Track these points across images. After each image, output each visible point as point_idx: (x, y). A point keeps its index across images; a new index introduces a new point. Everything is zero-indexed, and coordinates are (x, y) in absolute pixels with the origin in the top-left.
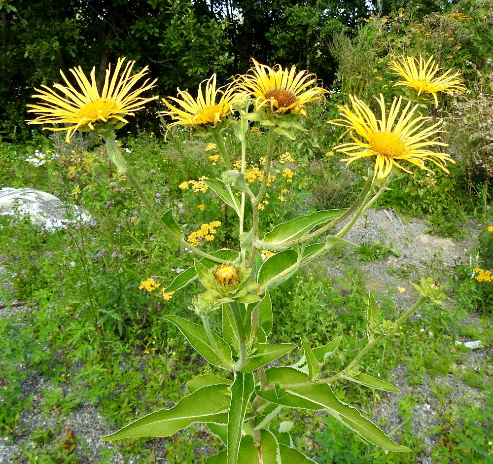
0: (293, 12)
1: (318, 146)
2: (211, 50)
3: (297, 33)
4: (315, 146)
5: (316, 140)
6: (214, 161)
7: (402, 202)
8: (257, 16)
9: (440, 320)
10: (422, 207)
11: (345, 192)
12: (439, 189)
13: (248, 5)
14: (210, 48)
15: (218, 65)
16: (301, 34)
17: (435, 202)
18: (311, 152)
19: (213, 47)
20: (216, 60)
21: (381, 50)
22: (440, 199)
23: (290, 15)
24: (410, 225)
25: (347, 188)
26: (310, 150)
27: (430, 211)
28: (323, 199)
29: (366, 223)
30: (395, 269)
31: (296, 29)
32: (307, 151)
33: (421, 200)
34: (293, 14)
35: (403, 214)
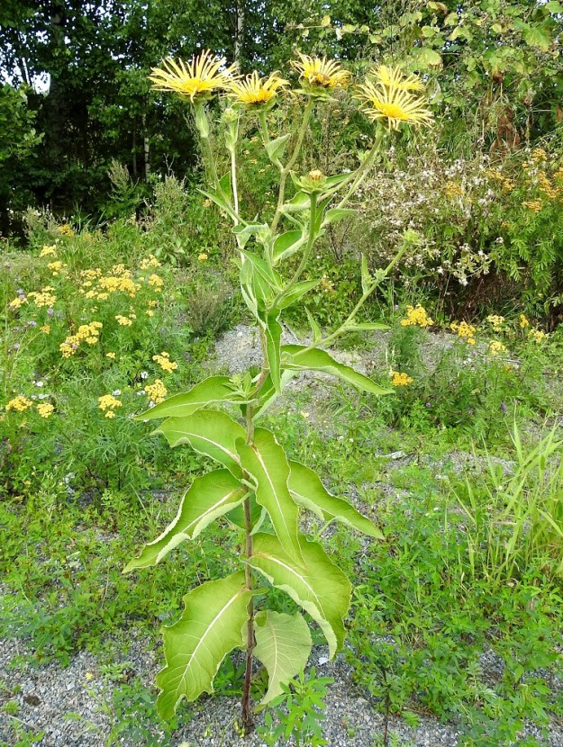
0: (127, 76)
1: (182, 251)
2: (10, 126)
3: (132, 106)
4: (178, 251)
5: (179, 244)
6: (54, 270)
7: (295, 314)
8: (74, 83)
9: (358, 431)
10: (319, 318)
11: (223, 307)
12: (337, 294)
13: (60, 66)
14: (9, 123)
15: (23, 148)
16: (137, 108)
17: (334, 310)
18: (173, 260)
19: (13, 122)
20: (19, 141)
21: (250, 128)
22: (339, 307)
23: (124, 80)
24: (307, 340)
25: (225, 302)
26: (172, 257)
27: (330, 321)
28: (198, 315)
29: (253, 341)
30: (294, 392)
31: (130, 101)
32: (168, 258)
33: (318, 308)
34: (127, 80)
35: (298, 328)
